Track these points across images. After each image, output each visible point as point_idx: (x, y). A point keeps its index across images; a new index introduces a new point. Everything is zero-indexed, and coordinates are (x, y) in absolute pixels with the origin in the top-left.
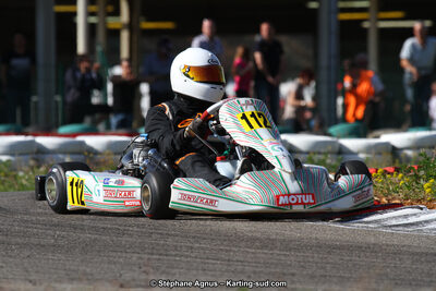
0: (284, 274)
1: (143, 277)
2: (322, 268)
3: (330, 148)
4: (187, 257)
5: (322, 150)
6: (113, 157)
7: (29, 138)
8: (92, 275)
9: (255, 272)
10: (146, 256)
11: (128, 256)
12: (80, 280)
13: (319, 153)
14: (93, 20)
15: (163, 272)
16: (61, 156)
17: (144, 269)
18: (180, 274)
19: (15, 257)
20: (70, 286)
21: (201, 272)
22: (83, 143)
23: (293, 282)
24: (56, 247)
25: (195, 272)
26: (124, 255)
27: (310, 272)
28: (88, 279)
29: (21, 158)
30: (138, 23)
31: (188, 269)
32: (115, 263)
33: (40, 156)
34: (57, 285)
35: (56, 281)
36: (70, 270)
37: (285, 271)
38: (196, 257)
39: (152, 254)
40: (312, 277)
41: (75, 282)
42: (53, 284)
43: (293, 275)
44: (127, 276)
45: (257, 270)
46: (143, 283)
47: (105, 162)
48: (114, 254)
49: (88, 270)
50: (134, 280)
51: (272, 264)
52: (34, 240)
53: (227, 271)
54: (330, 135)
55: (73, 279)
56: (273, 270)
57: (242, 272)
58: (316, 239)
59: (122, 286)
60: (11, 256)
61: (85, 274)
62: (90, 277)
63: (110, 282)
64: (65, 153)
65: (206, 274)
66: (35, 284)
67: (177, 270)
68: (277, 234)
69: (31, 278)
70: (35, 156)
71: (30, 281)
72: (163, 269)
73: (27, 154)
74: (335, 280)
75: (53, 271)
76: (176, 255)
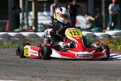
1: (39, 74)
4: (51, 68)
6: (30, 38)
7: (6, 33)
8: (24, 74)
10: (40, 68)
11: (35, 68)
12: (21, 75)
15: (45, 73)
16: (15, 38)
17: (39, 72)
19: (3, 68)
20: (18, 77)
22: (22, 34)
24: (14, 66)
28: (24, 75)
32: (31, 70)
33: (10, 38)
34: (15, 77)
35: (14, 76)
36: (18, 72)
42: (14, 77)
44: (34, 74)
45: (71, 72)
47: (28, 40)
48: (31, 67)
49: (23, 72)
50: (36, 75)
52: (8, 64)
53: (63, 72)
55: (19, 75)
59: (33, 77)
60: (1, 68)
61: (22, 73)
63: (30, 76)
64: (17, 37)
66: (8, 77)
67: (48, 72)
69: (7, 75)
70: (8, 38)
71: (7, 76)
73: (6, 37)
75: (13, 73)
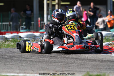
0: (99, 68)
1: (62, 69)
2: (109, 66)
3: (111, 35)
4: (73, 64)
5: (109, 36)
7: (32, 33)
9: (91, 68)
10: (62, 64)
11: (58, 63)
12: (45, 70)
13: (108, 36)
14: (48, 2)
15: (67, 68)
17: (62, 67)
18: (71, 68)
19: (28, 64)
21: (77, 68)
23: (101, 70)
24: (39, 62)
25: (75, 68)
26: (57, 63)
27: (105, 68)
28: (48, 70)
29: (30, 38)
30: (60, 3)
31: (73, 67)
32: (54, 66)
33: (35, 38)
35: (39, 70)
36: (43, 67)
37: (99, 67)
38: (76, 64)
39: (64, 63)
40: (106, 69)
41: (44, 71)
43: (101, 68)
45: (92, 67)
46: (62, 71)
49: (47, 67)
50: (59, 70)
51: (96, 65)
52: (33, 60)
53: (84, 67)
54: (111, 32)
56: (96, 67)
57: (88, 68)
58: (107, 59)
60: (27, 64)
61: (47, 68)
62: (48, 69)
63: (53, 70)
65: (78, 68)
66: (34, 71)
67: (70, 67)
68: (97, 58)
70: (33, 38)
71: (32, 70)
72: (67, 67)
74: (112, 69)
75: (38, 68)
76: (70, 63)
